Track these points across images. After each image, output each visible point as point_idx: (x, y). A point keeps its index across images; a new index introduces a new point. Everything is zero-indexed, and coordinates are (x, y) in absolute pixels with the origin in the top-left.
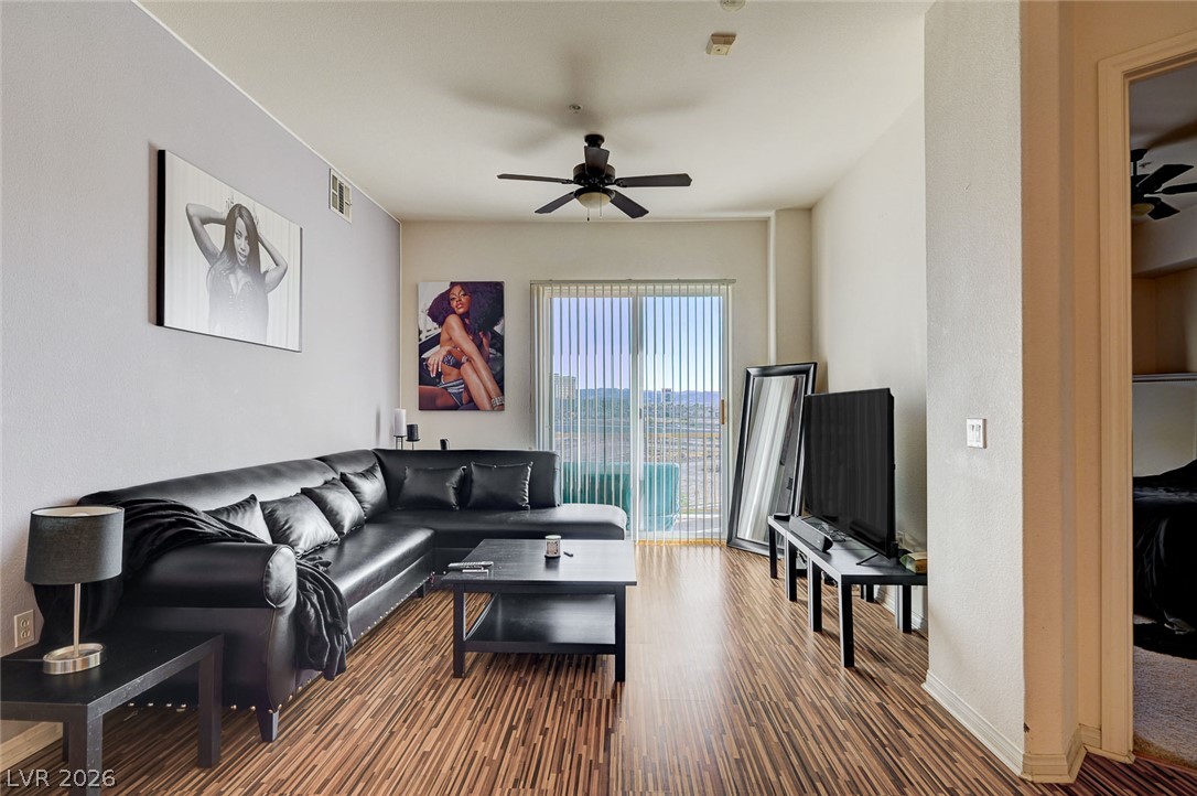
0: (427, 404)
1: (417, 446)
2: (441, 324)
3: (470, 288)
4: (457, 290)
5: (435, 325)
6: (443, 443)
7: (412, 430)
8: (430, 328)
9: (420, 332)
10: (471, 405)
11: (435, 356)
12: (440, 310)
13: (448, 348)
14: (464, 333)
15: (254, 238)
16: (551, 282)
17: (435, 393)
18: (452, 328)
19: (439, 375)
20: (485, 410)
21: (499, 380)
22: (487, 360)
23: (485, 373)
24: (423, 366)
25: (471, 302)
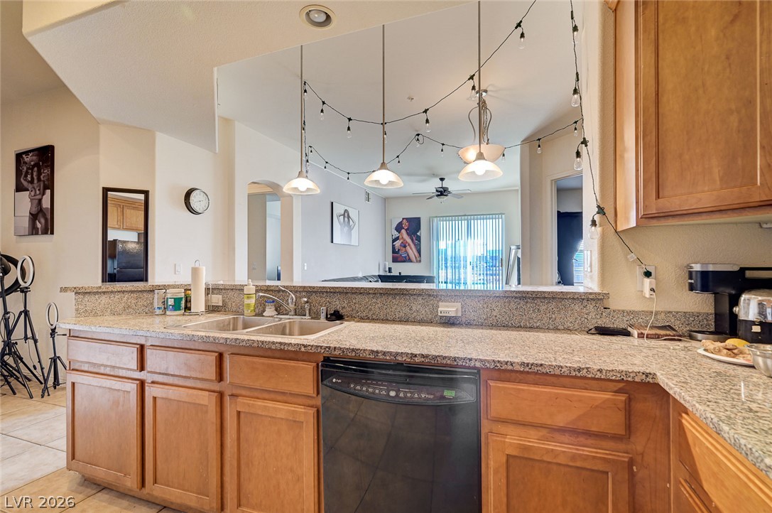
0: (395, 260)
1: (391, 274)
2: (399, 232)
3: (408, 220)
4: (404, 221)
6: (400, 273)
7: (390, 269)
8: (396, 234)
9: (392, 236)
10: (410, 260)
11: (398, 244)
12: (399, 228)
13: (402, 241)
14: (407, 236)
15: (349, 217)
16: (436, 217)
17: (398, 257)
18: (404, 234)
19: (399, 250)
20: (414, 262)
21: (419, 252)
22: (415, 245)
23: (414, 250)
24: (393, 247)
25: (409, 224)
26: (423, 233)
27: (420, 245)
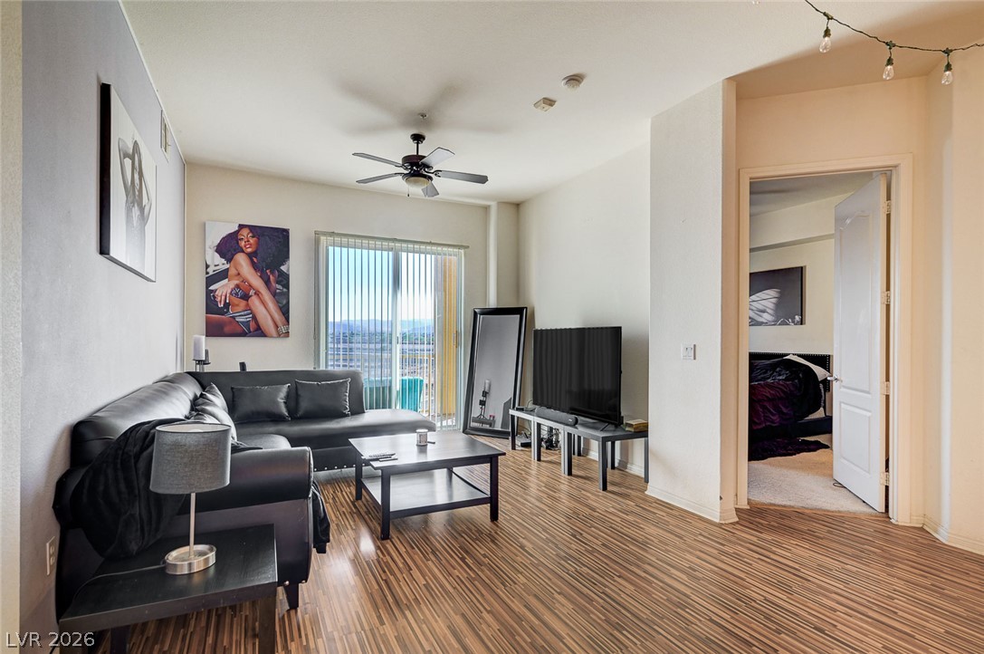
0: (214, 330)
2: (229, 260)
3: (257, 231)
4: (245, 232)
5: (223, 261)
6: (243, 365)
7: (202, 356)
8: (218, 262)
9: (207, 266)
10: (259, 332)
11: (223, 288)
12: (228, 247)
13: (236, 282)
14: (253, 271)
15: (141, 172)
16: (332, 234)
17: (219, 322)
18: (242, 266)
19: (227, 305)
20: (272, 337)
21: (285, 311)
22: (274, 294)
23: (271, 305)
24: (210, 298)
25: (258, 244)
26: (296, 267)
27: (287, 295)
